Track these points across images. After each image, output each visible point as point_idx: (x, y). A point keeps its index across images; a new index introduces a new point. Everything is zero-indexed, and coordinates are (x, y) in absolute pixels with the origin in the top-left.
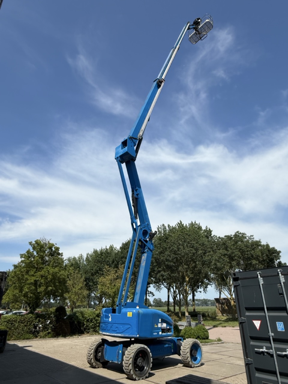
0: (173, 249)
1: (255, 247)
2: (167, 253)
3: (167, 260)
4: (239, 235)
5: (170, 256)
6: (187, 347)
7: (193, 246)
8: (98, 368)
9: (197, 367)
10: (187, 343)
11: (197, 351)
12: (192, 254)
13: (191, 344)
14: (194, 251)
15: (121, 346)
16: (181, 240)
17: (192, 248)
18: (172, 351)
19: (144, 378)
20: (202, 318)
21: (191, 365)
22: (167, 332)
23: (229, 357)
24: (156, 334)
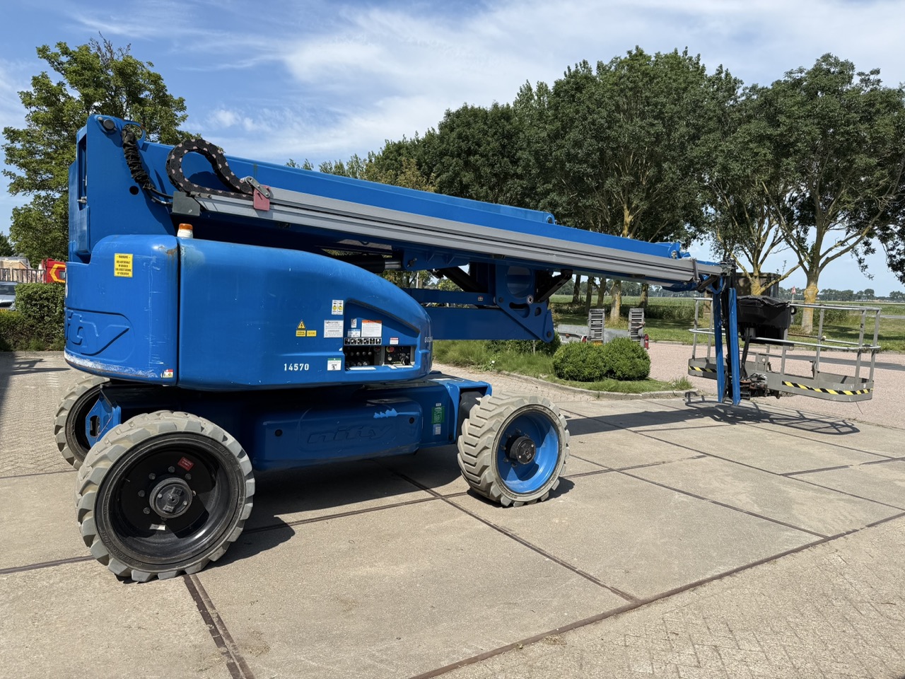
0: (593, 123)
1: (878, 111)
2: (573, 135)
3: (571, 158)
4: (829, 70)
5: (578, 144)
7: (661, 112)
9: (526, 503)
11: (539, 445)
14: (660, 128)
15: (116, 413)
17: (656, 118)
18: (438, 430)
19: (189, 567)
20: (642, 318)
21: (496, 495)
22: (390, 359)
23: (699, 457)
24: (307, 367)
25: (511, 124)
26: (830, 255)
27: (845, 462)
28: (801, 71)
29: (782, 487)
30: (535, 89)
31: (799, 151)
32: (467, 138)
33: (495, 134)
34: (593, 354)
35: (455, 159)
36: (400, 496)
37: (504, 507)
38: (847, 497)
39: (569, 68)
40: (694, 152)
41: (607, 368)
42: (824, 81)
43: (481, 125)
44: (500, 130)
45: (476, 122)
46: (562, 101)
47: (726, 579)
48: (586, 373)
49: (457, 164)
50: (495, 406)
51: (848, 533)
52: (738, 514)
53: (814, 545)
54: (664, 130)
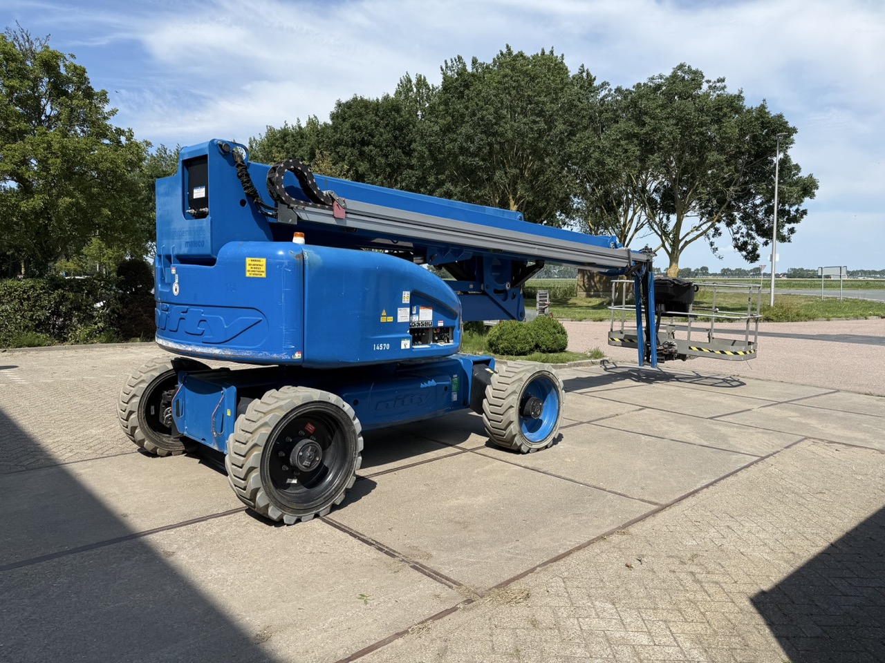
0: (482, 119)
1: (725, 115)
2: (465, 129)
3: (463, 150)
4: (684, 77)
5: (469, 138)
6: (510, 389)
7: (542, 111)
8: (169, 454)
9: (538, 450)
10: (512, 374)
11: (544, 401)
12: (536, 136)
13: (525, 379)
14: (543, 125)
15: (229, 392)
16: (507, 90)
17: (538, 115)
18: (455, 397)
19: (323, 511)
20: (547, 299)
21: (519, 445)
22: (437, 338)
23: (641, 409)
24: (388, 346)
25: (401, 116)
26: (688, 239)
27: (748, 407)
28: (661, 77)
29: (714, 427)
30: (414, 81)
31: (662, 148)
32: (360, 129)
33: (387, 125)
34: (523, 331)
35: (350, 149)
36: (436, 452)
37: (523, 453)
38: (762, 430)
39: (446, 61)
40: (572, 148)
41: (534, 343)
42: (680, 87)
43: (371, 116)
44: (392, 122)
45: (368, 113)
46: (452, 97)
47: (711, 487)
48: (518, 348)
49: (352, 154)
50: (514, 374)
51: (775, 453)
52: (695, 447)
53: (756, 462)
54: (546, 127)
